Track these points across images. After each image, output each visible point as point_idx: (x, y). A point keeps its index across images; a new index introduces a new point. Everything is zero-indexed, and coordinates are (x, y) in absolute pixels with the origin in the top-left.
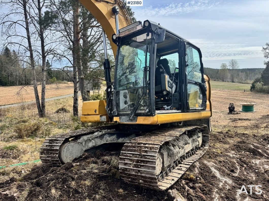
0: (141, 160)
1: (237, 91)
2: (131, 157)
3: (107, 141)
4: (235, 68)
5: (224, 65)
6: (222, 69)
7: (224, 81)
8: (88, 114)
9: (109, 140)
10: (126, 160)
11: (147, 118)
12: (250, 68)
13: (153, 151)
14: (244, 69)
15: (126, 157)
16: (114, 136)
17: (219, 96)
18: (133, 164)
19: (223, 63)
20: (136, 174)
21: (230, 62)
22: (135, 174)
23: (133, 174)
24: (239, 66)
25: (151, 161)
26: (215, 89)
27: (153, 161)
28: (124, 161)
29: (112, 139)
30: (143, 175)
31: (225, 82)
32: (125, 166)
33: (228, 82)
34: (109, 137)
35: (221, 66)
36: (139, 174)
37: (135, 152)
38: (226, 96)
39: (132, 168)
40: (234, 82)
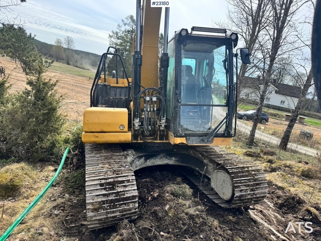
0: (257, 183)
1: (81, 77)
2: (247, 183)
3: (136, 167)
4: (71, 48)
5: (59, 41)
6: (57, 45)
7: (58, 61)
8: (102, 131)
9: (138, 166)
10: (241, 187)
11: (226, 140)
12: (83, 51)
13: (261, 173)
14: (77, 50)
15: (242, 184)
16: (143, 159)
17: (65, 82)
18: (249, 189)
19: (59, 38)
20: (252, 197)
21: (65, 39)
22: (250, 197)
23: (249, 198)
24: (75, 47)
25: (264, 182)
26: (54, 71)
27: (265, 182)
28: (240, 188)
29: (141, 163)
30: (258, 196)
31: (59, 63)
32: (242, 193)
33: (63, 63)
34: (138, 161)
35: (55, 41)
36: (255, 196)
37: (248, 177)
38: (72, 82)
39: (249, 192)
40: (70, 65)
